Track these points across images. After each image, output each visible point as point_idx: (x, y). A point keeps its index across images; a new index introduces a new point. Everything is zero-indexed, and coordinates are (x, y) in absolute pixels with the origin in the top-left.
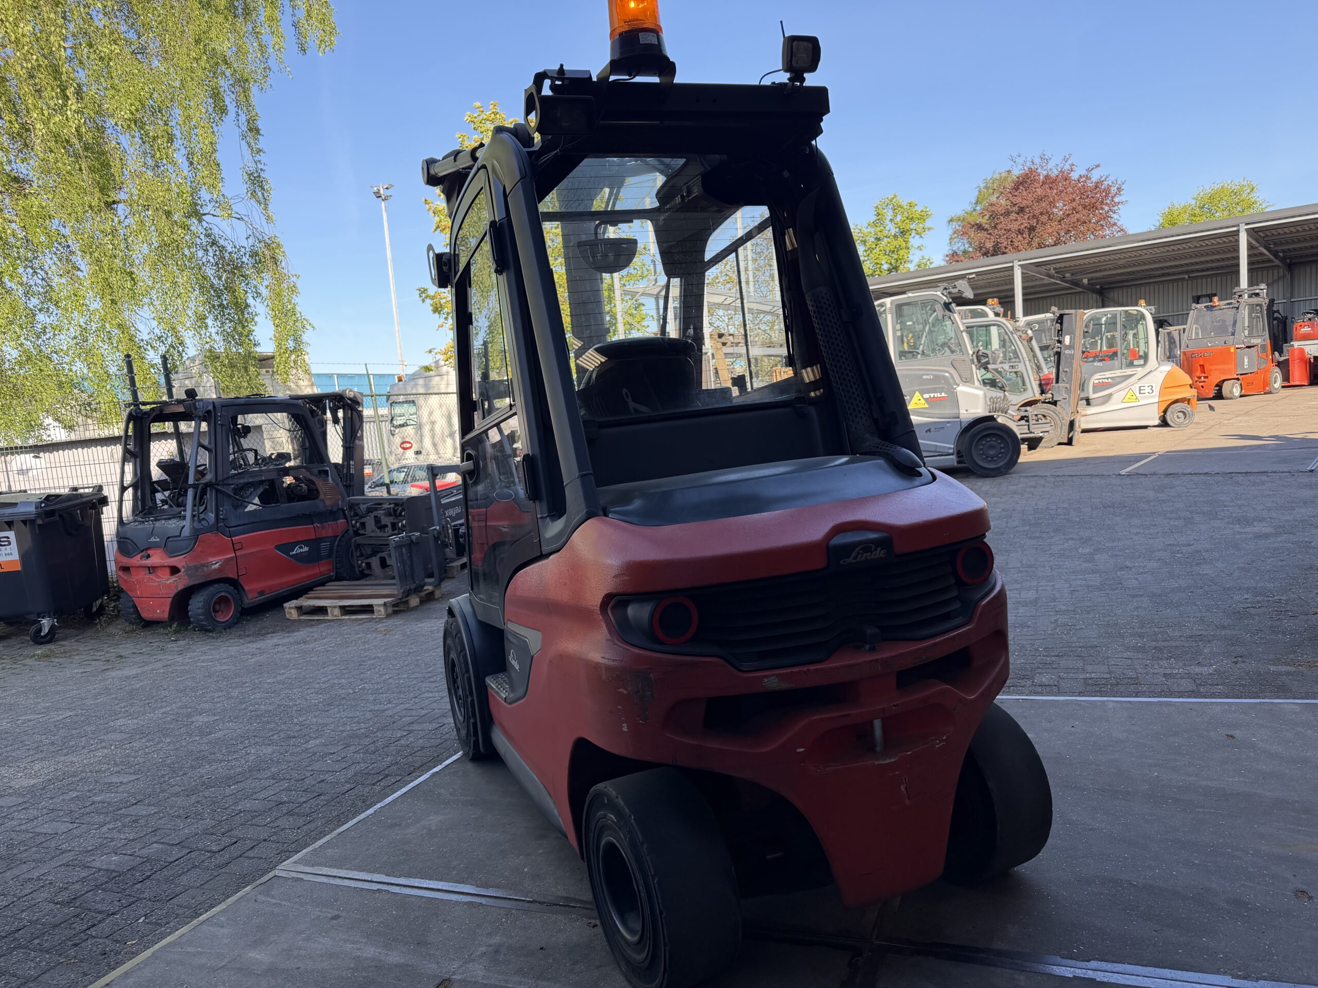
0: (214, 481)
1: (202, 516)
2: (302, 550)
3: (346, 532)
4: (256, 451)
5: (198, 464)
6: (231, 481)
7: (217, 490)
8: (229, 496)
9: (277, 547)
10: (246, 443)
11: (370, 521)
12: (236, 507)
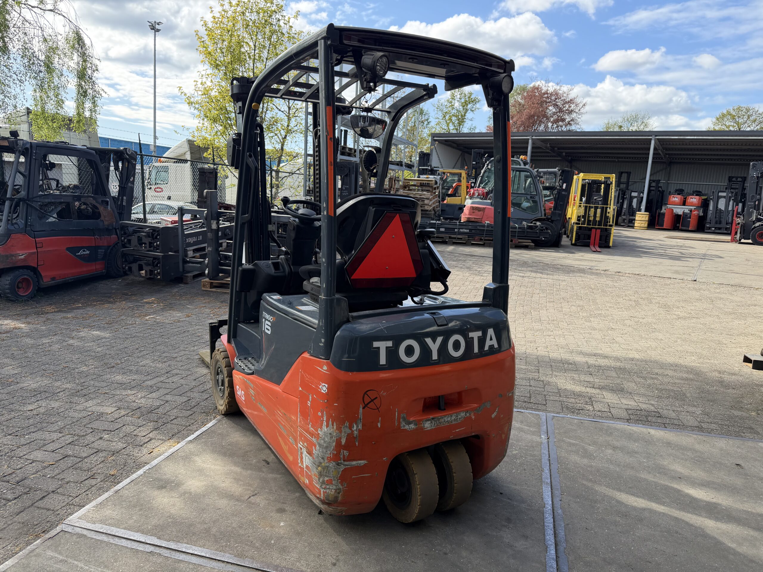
0: (26, 198)
1: (14, 221)
2: (84, 253)
3: (116, 244)
4: (58, 181)
5: (15, 184)
6: (38, 199)
7: (28, 204)
8: (36, 209)
9: (68, 249)
10: (51, 174)
11: (134, 239)
12: (40, 218)
